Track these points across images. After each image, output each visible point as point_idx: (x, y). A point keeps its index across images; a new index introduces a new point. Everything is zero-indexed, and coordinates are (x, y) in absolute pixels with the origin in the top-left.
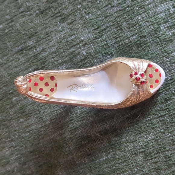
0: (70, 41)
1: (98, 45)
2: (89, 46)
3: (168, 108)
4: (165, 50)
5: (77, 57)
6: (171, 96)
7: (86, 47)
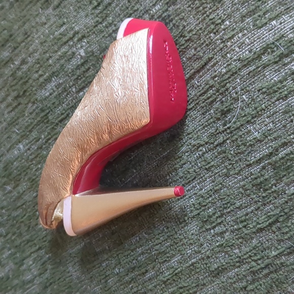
0: (58, 37)
1: (103, 35)
2: (88, 40)
3: (229, 128)
4: (211, 20)
5: (72, 63)
6: (232, 104)
7: (84, 42)
